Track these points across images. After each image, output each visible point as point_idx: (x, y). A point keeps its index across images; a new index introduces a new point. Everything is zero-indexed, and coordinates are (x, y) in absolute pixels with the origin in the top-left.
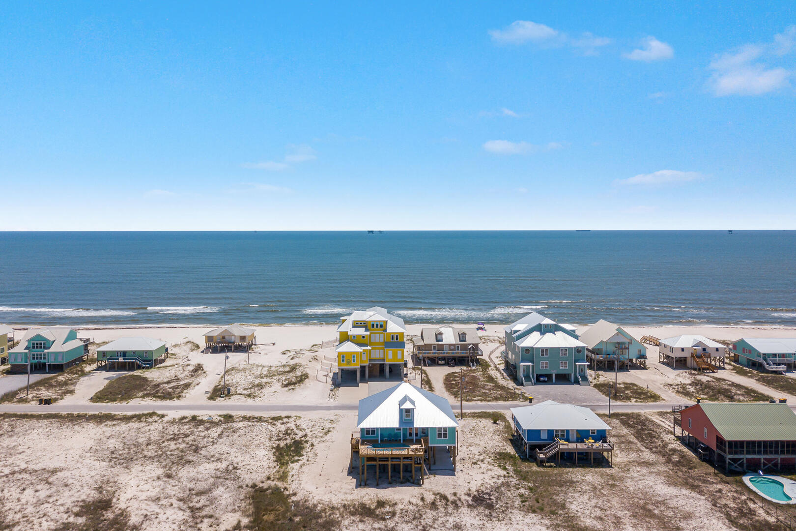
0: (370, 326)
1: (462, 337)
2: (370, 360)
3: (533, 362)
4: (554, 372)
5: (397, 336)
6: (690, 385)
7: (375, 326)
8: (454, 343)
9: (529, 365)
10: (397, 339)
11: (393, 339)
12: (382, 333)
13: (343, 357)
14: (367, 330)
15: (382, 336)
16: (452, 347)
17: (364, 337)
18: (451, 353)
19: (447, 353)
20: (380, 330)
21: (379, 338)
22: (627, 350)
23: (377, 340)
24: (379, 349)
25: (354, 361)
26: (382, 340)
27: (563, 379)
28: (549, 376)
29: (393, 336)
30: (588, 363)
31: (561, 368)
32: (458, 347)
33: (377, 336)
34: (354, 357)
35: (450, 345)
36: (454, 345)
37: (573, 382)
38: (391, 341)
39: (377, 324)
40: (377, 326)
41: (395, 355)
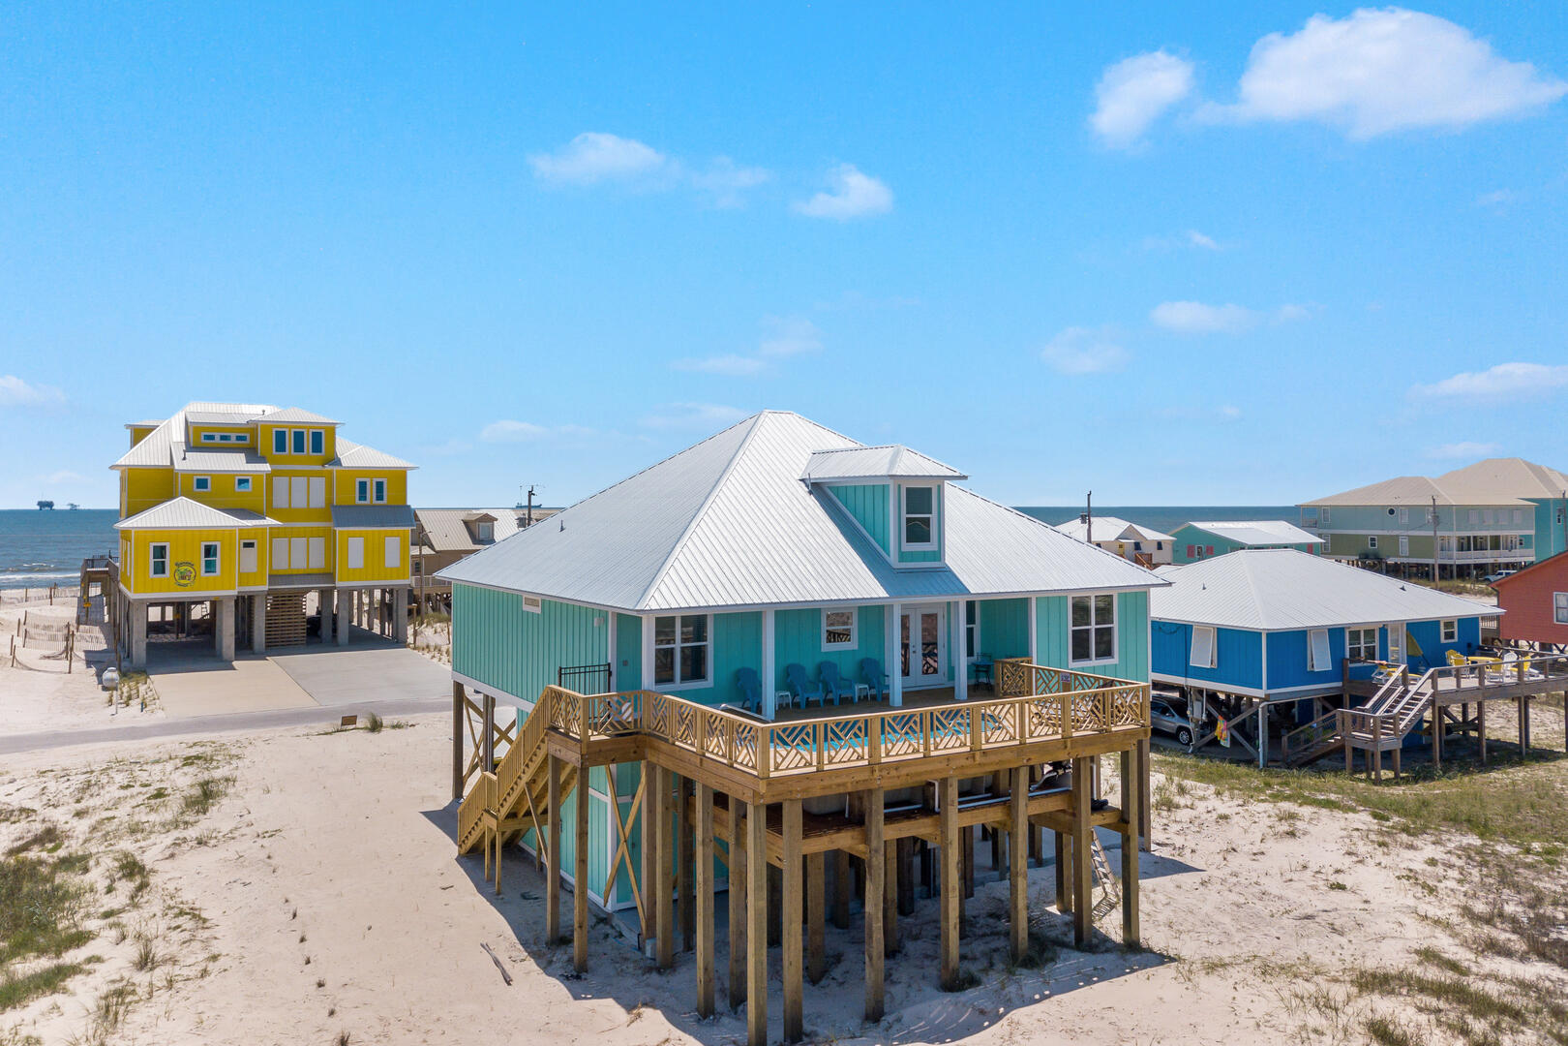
0: (264, 443)
2: (274, 578)
5: (380, 485)
7: (290, 439)
10: (380, 497)
11: (363, 495)
12: (318, 474)
13: (160, 552)
14: (255, 457)
15: (318, 485)
17: (242, 482)
20: (308, 458)
21: (308, 491)
23: (299, 502)
24: (308, 534)
25: (210, 570)
26: (318, 500)
29: (363, 485)
33: (299, 482)
34: (209, 551)
38: (358, 502)
39: (299, 437)
40: (299, 447)
41: (375, 552)
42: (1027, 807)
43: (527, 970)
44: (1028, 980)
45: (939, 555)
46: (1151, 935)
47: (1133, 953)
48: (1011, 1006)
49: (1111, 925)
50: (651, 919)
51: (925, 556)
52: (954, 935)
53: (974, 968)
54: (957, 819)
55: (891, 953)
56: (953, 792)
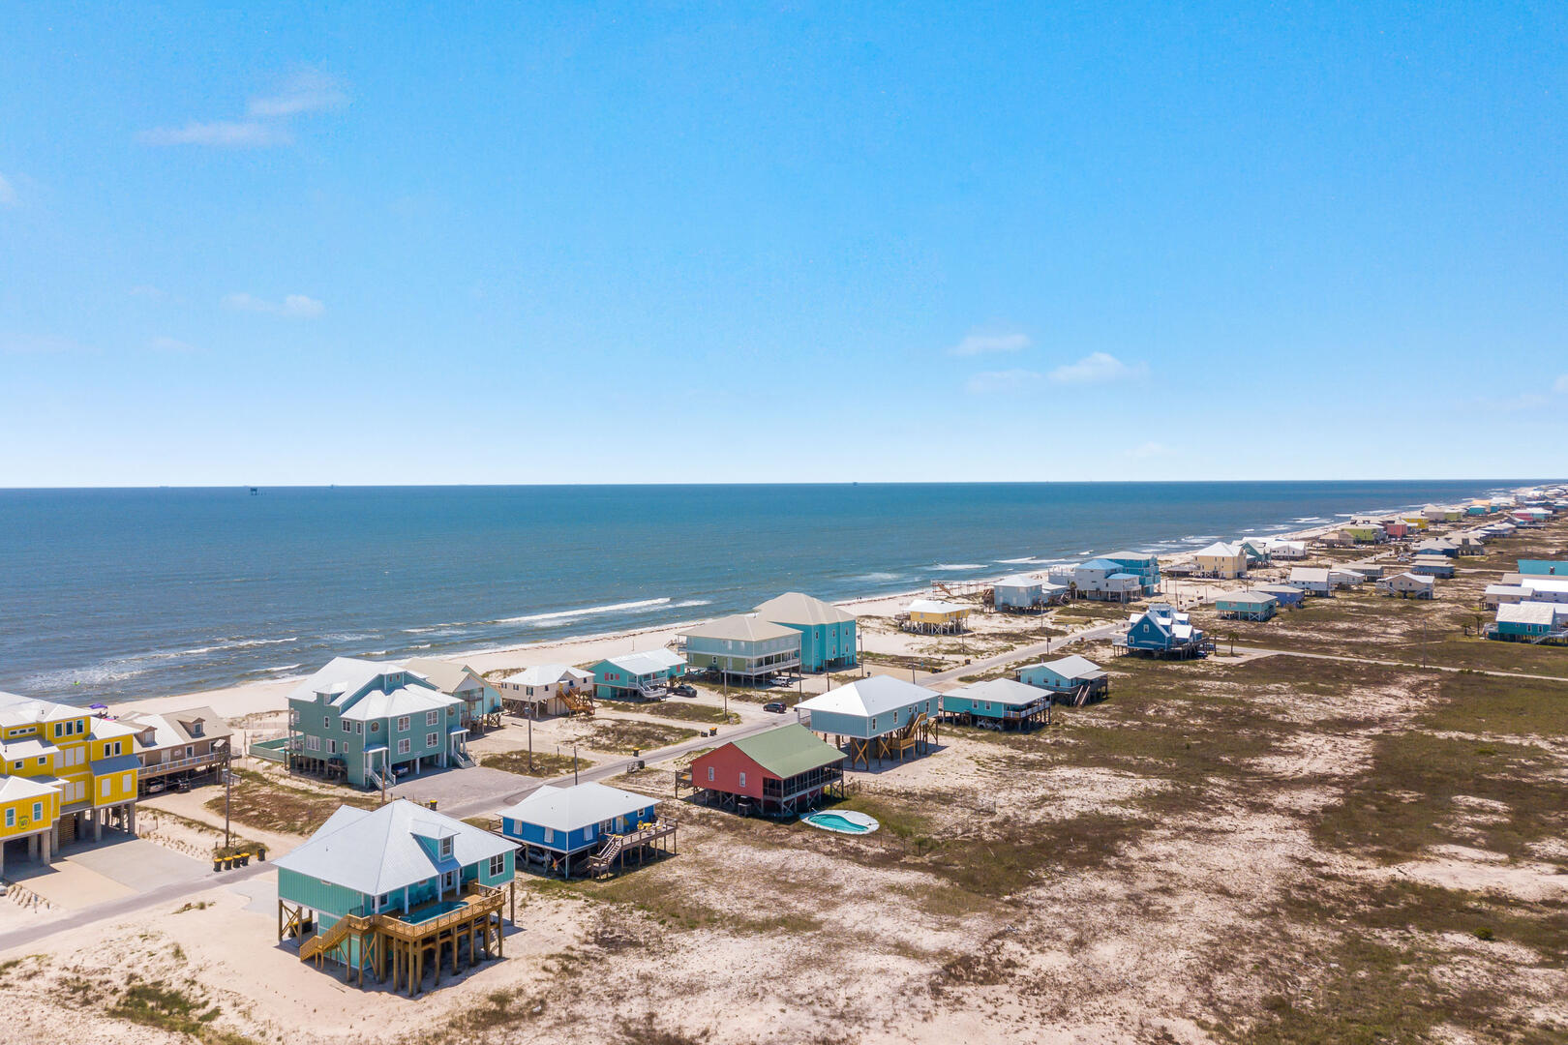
0: (50, 734)
1: (195, 728)
2: (63, 808)
3: (387, 746)
4: (418, 755)
5: (117, 745)
6: (596, 735)
7: (64, 729)
8: (184, 743)
9: (381, 752)
10: (117, 751)
11: (108, 753)
12: (81, 745)
13: (10, 814)
14: (46, 743)
15: (81, 751)
16: (178, 753)
17: (42, 761)
18: (180, 764)
19: (167, 767)
20: (75, 737)
21: (76, 756)
22: (481, 702)
23: (75, 762)
24: (77, 780)
25: (37, 816)
26: (81, 759)
27: (430, 765)
28: (409, 764)
29: (108, 747)
30: (467, 730)
31: (428, 746)
32: (189, 750)
33: (72, 752)
34: (35, 808)
35: (174, 749)
36: (181, 747)
37: (445, 766)
38: (105, 757)
39: (69, 726)
40: (69, 731)
41: (117, 786)
42: (474, 929)
43: (347, 988)
44: (472, 969)
45: (452, 856)
46: (505, 954)
47: (501, 958)
48: (469, 976)
49: (496, 953)
50: (378, 971)
51: (449, 857)
52: (456, 962)
53: (460, 969)
54: (456, 936)
55: (441, 968)
56: (456, 929)
